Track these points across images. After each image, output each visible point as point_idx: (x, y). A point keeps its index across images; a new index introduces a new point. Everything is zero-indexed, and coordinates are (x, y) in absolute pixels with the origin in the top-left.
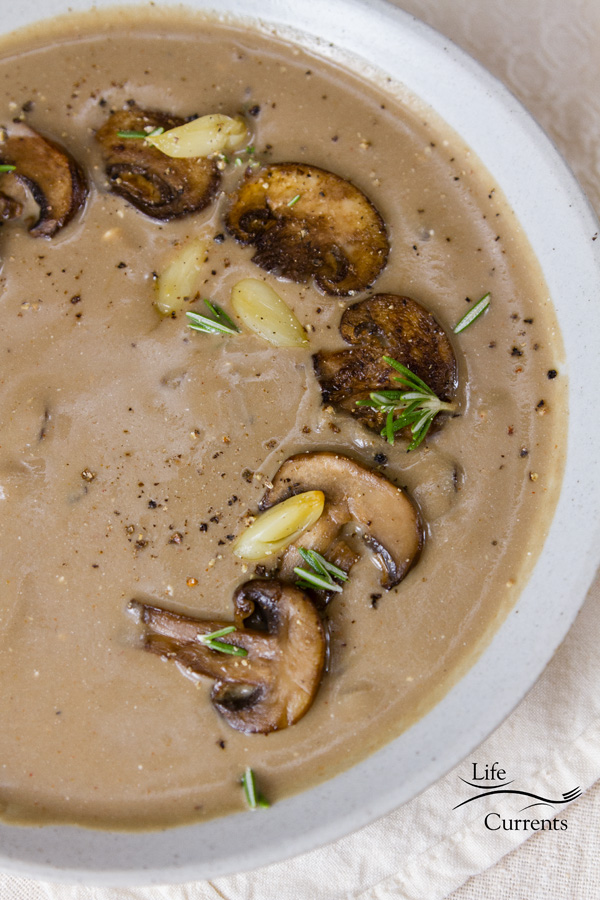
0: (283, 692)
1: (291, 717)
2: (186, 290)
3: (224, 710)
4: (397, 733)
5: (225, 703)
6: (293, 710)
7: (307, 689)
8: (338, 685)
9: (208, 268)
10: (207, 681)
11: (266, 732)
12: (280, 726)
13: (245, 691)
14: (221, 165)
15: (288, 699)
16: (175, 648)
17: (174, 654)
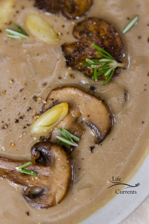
0: (54, 189)
1: (57, 201)
2: (6, 20)
3: (28, 199)
4: (103, 205)
5: (29, 196)
6: (58, 198)
7: (64, 188)
10: (21, 187)
11: (47, 208)
12: (53, 205)
13: (37, 190)
15: (55, 193)
16: (6, 173)
17: (6, 176)
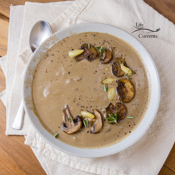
0: (69, 130)
1: (67, 133)
2: (107, 83)
4: (74, 146)
5: (64, 124)
6: (68, 132)
7: (72, 132)
8: (75, 135)
9: (112, 83)
10: (65, 121)
11: (64, 131)
12: (66, 132)
13: (67, 125)
14: (125, 75)
15: (69, 131)
16: (66, 114)
